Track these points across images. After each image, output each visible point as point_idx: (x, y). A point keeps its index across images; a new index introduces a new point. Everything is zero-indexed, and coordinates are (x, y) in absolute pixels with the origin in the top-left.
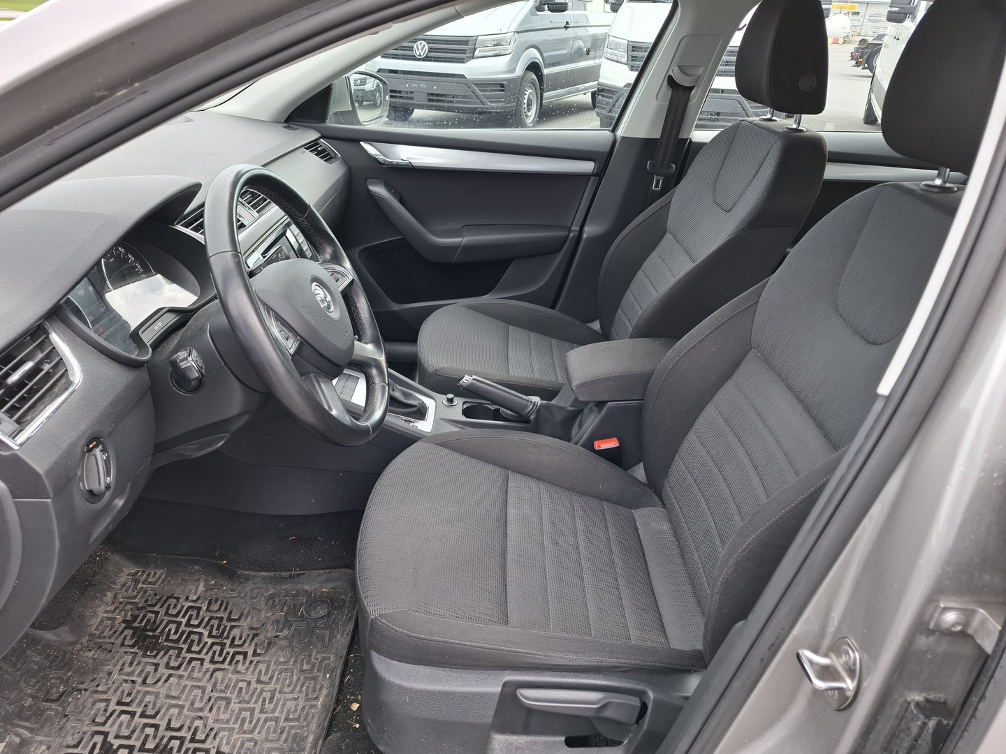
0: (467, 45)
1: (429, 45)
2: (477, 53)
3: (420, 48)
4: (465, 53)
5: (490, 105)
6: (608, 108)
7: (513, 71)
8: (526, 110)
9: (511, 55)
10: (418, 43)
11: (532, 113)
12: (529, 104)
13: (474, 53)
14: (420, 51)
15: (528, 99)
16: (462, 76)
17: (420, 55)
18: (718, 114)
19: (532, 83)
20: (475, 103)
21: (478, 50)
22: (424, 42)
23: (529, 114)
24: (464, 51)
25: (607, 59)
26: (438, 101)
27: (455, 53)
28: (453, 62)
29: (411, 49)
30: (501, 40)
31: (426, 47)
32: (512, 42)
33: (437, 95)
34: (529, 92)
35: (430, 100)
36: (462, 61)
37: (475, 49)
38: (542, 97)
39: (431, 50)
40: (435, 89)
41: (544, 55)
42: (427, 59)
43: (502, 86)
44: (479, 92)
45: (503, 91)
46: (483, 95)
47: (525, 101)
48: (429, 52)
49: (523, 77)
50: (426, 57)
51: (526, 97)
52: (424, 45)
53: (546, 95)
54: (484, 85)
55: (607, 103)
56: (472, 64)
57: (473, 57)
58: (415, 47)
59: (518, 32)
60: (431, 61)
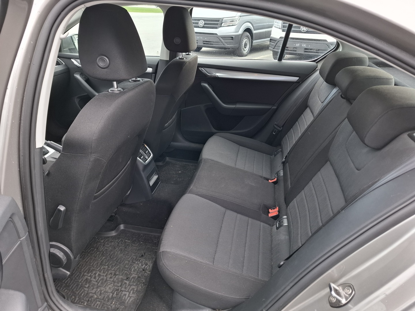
0: (219, 21)
1: (205, 22)
2: (223, 25)
3: (201, 23)
4: (218, 25)
5: (227, 46)
6: (273, 47)
7: (238, 32)
8: (244, 47)
9: (237, 25)
10: (201, 21)
11: (247, 49)
12: (246, 45)
13: (221, 25)
14: (201, 24)
15: (245, 43)
16: (216, 34)
17: (201, 26)
18: (318, 50)
19: (247, 36)
20: (221, 45)
21: (223, 23)
22: (202, 21)
23: (245, 49)
24: (217, 24)
25: (275, 27)
26: (207, 44)
27: (214, 25)
28: (213, 28)
29: (198, 23)
30: (234, 19)
31: (203, 23)
32: (238, 20)
33: (207, 41)
34: (245, 40)
35: (204, 44)
36: (216, 28)
37: (222, 23)
38: (252, 42)
39: (205, 24)
40: (206, 39)
41: (254, 25)
42: (203, 27)
43: (232, 38)
44: (222, 40)
45: (233, 40)
46: (224, 41)
47: (244, 44)
48: (204, 24)
49: (242, 34)
50: (203, 26)
51: (244, 42)
52: (203, 22)
53: (254, 41)
54: (224, 37)
55: (273, 45)
56: (220, 29)
57: (221, 27)
58: (199, 23)
59: (241, 16)
60: (205, 28)
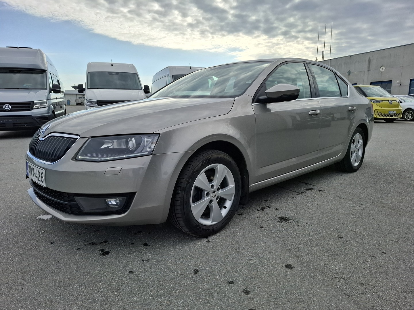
0: (30, 104)
1: (12, 105)
3: (7, 107)
9: (47, 107)
10: (7, 105)
14: (7, 108)
16: (30, 116)
17: (7, 110)
21: (34, 106)
22: (9, 105)
24: (29, 107)
26: (19, 126)
27: (26, 108)
29: (2, 107)
32: (46, 103)
35: (14, 126)
36: (29, 110)
39: (12, 107)
40: (17, 121)
42: (10, 111)
44: (38, 121)
46: (40, 122)
48: (11, 108)
54: (39, 118)
56: (33, 111)
57: (33, 109)
58: (4, 107)
60: (13, 111)
